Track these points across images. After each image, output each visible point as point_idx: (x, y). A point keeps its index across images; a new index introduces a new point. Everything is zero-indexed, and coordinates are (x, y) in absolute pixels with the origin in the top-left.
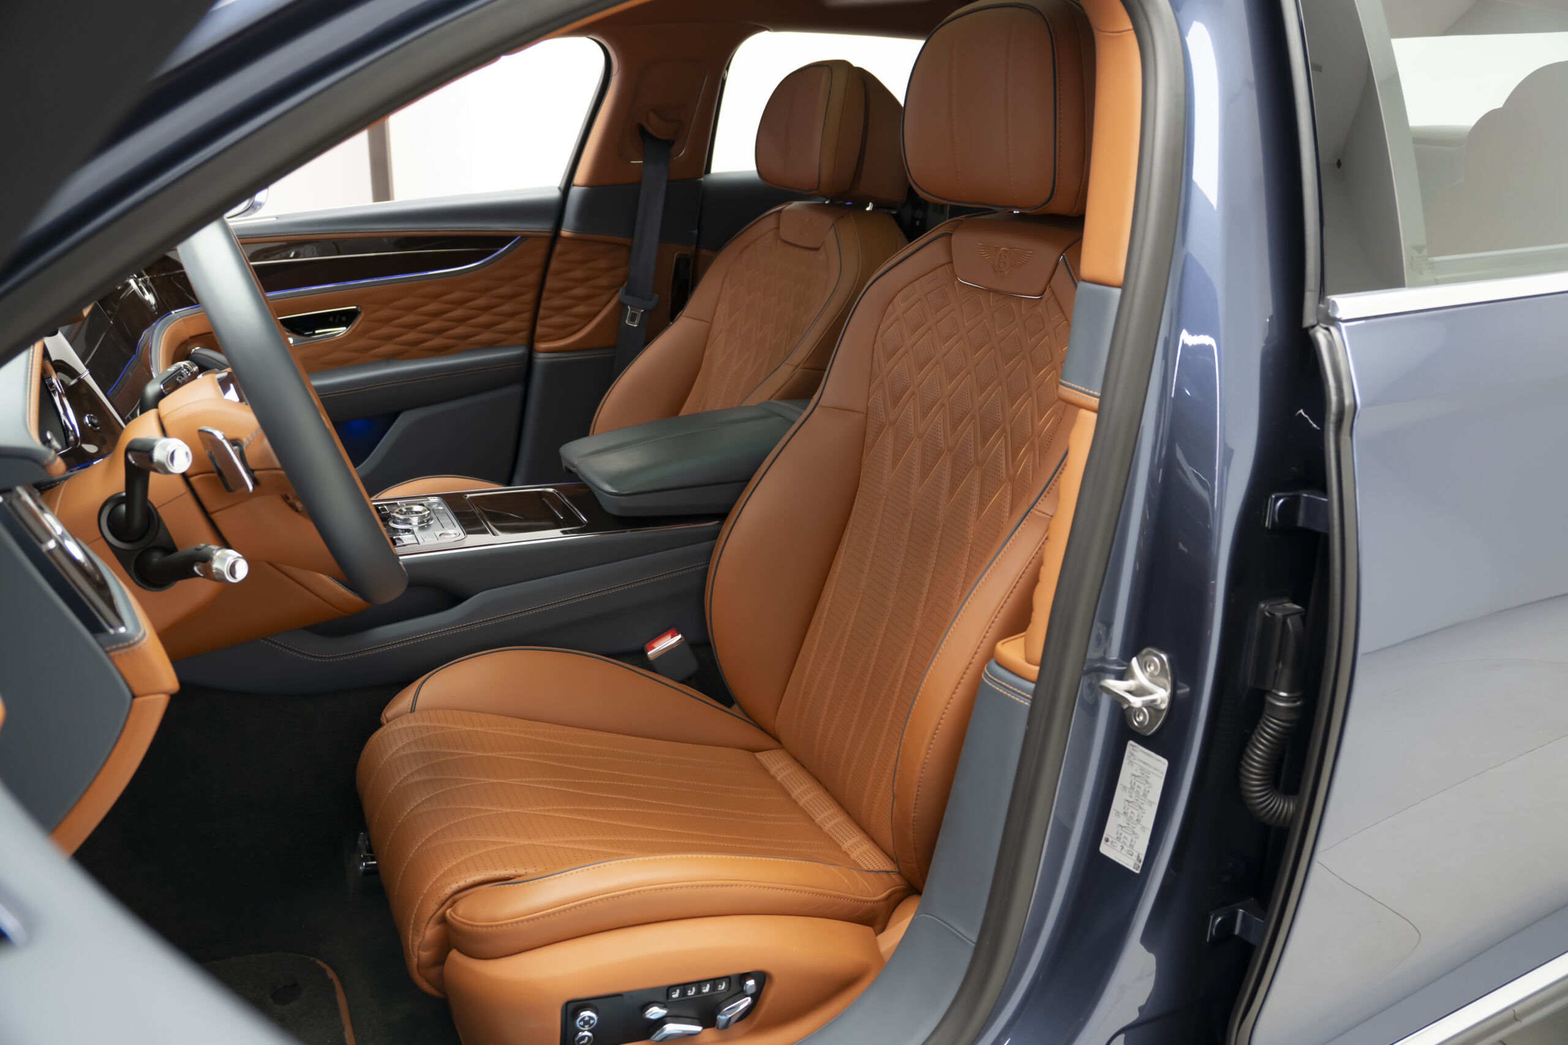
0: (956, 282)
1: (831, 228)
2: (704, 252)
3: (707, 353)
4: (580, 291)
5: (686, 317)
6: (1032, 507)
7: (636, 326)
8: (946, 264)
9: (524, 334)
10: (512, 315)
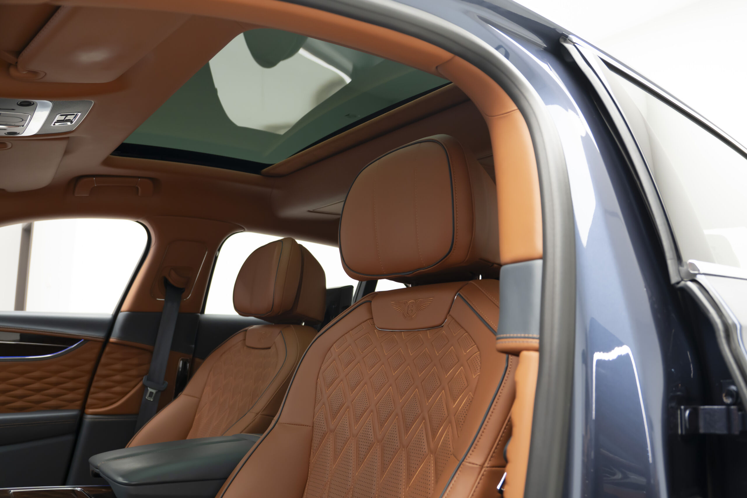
0: (375, 331)
1: (279, 334)
2: (197, 360)
3: (196, 417)
4: (118, 378)
5: (185, 395)
6: (463, 461)
7: (152, 400)
8: (369, 319)
9: (79, 403)
10: (72, 390)
